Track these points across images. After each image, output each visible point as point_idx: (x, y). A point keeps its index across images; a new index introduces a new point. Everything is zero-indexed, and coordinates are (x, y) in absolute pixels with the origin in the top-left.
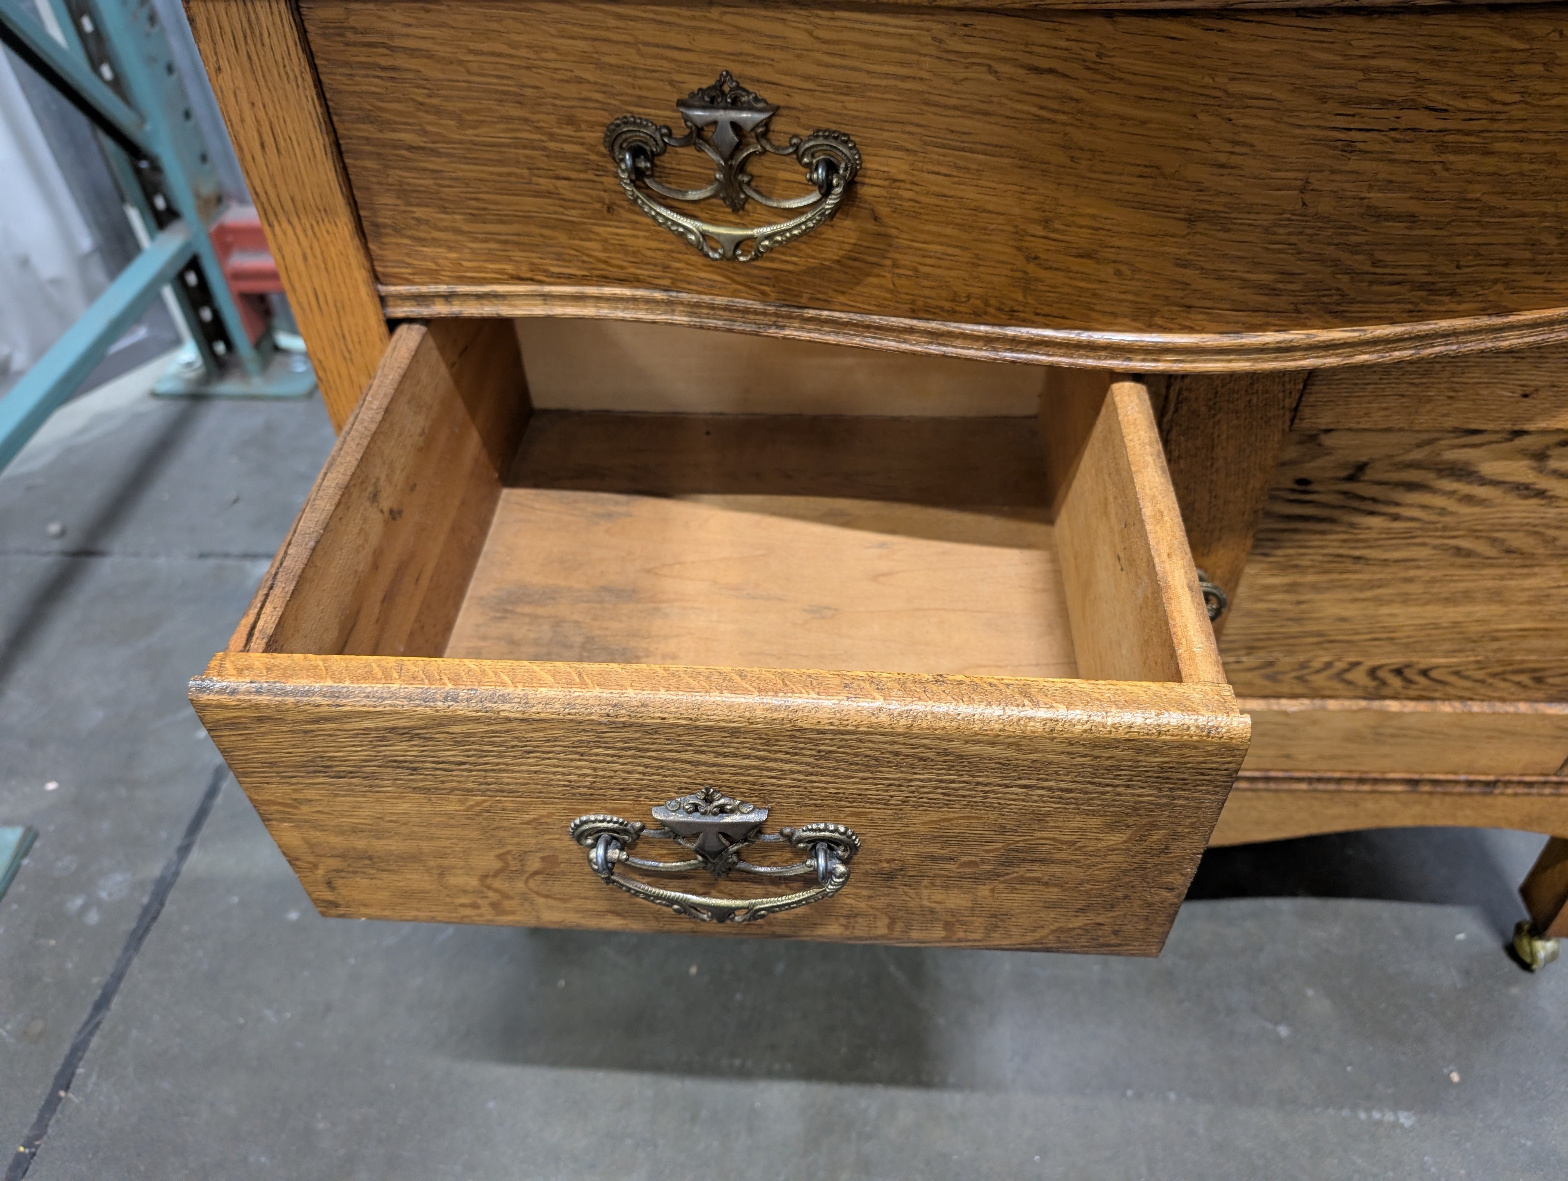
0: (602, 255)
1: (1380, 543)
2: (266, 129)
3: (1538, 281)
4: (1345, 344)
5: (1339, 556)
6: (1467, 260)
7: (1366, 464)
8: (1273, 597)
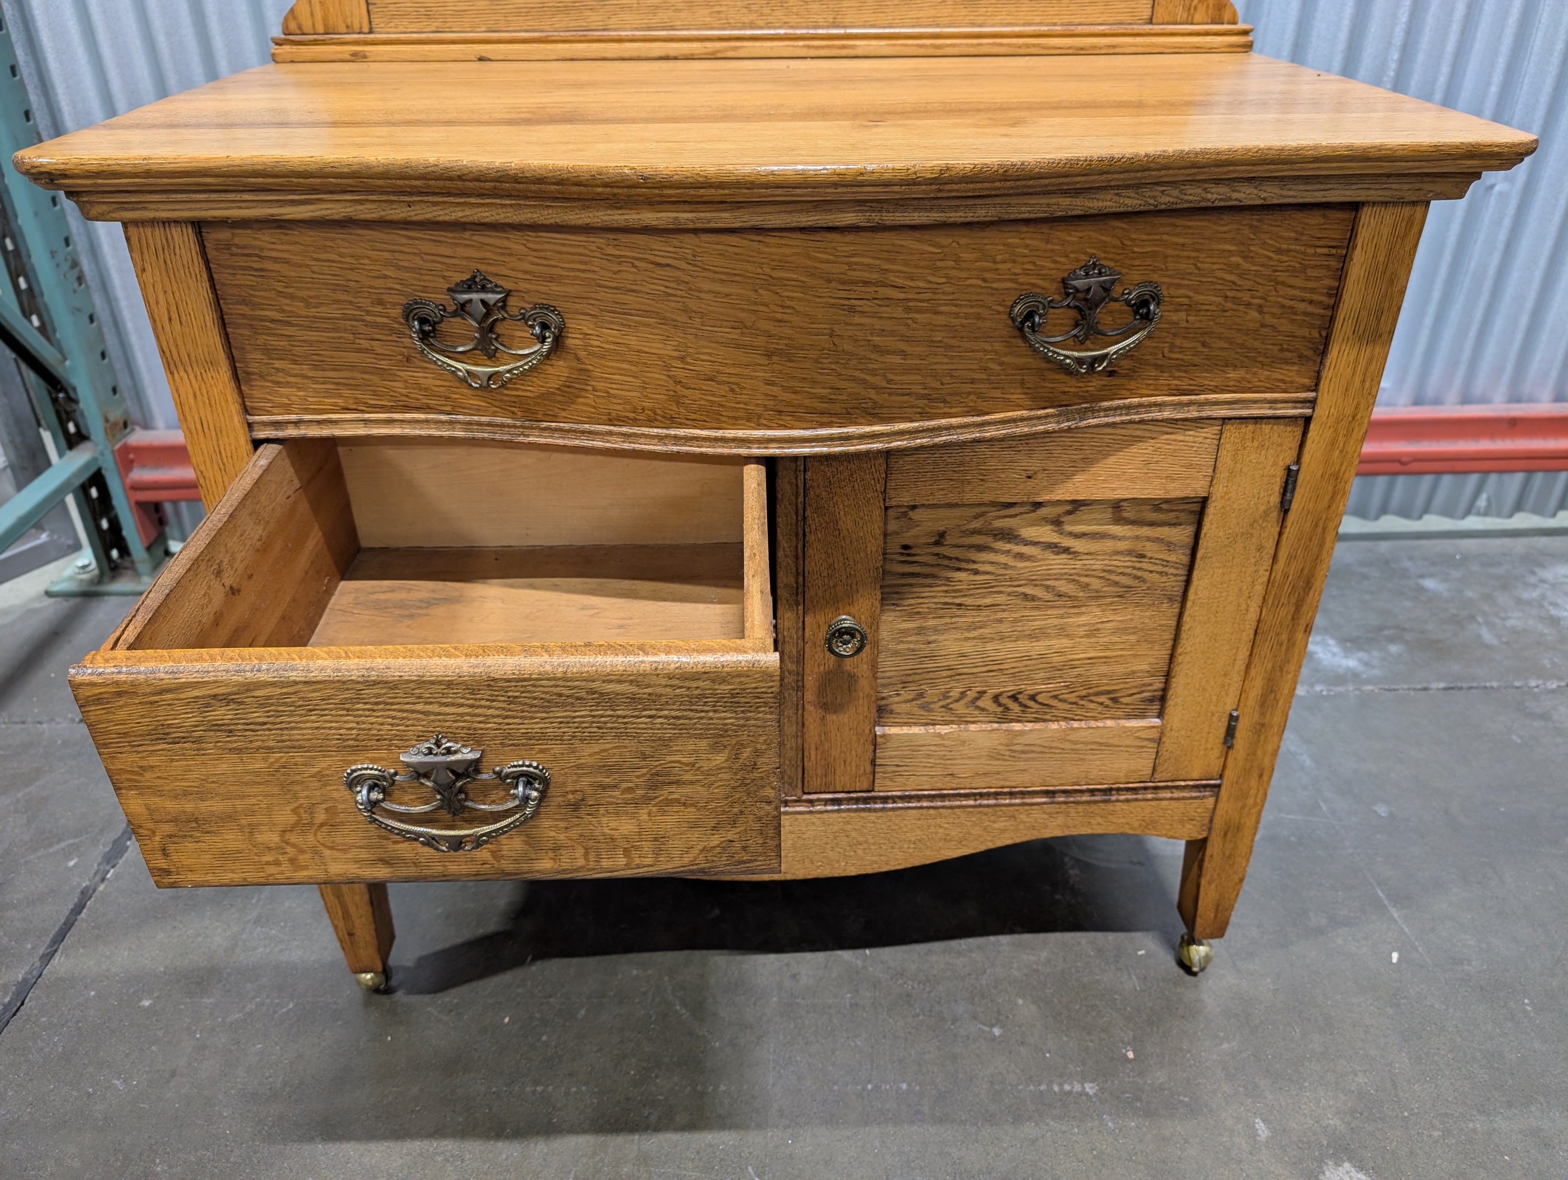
0: (404, 391)
1: (971, 592)
2: (173, 308)
3: (997, 394)
4: (883, 434)
5: (946, 603)
6: (947, 380)
7: (945, 532)
8: (910, 639)
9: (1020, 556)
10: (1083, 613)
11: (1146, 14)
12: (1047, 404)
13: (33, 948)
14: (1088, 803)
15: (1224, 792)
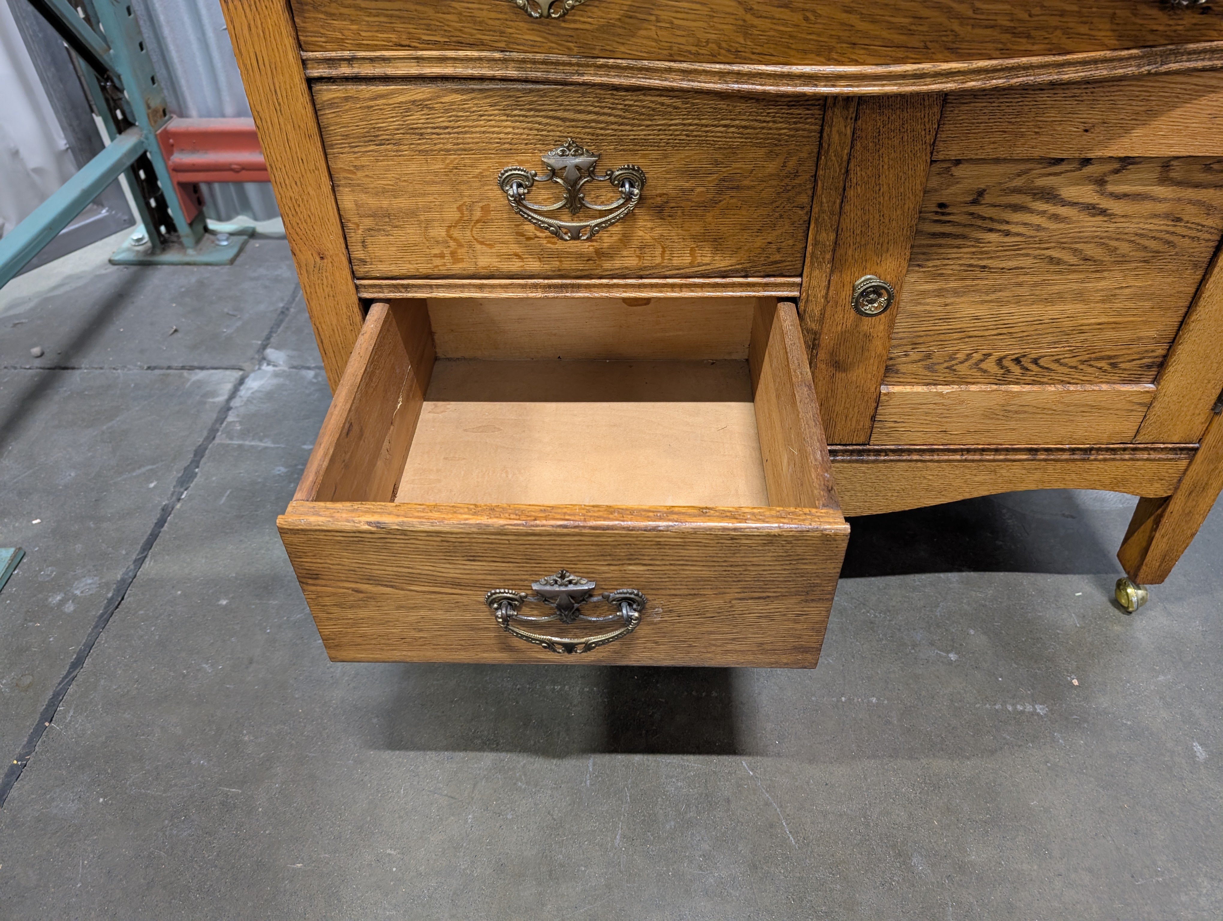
0: (457, 25)
1: (998, 254)
3: (1084, 29)
4: (959, 73)
5: (971, 265)
6: (1036, 11)
7: (984, 190)
8: (928, 301)
9: (1055, 217)
10: (1105, 278)
12: (1131, 44)
13: (127, 554)
14: (1067, 460)
15: (1200, 456)
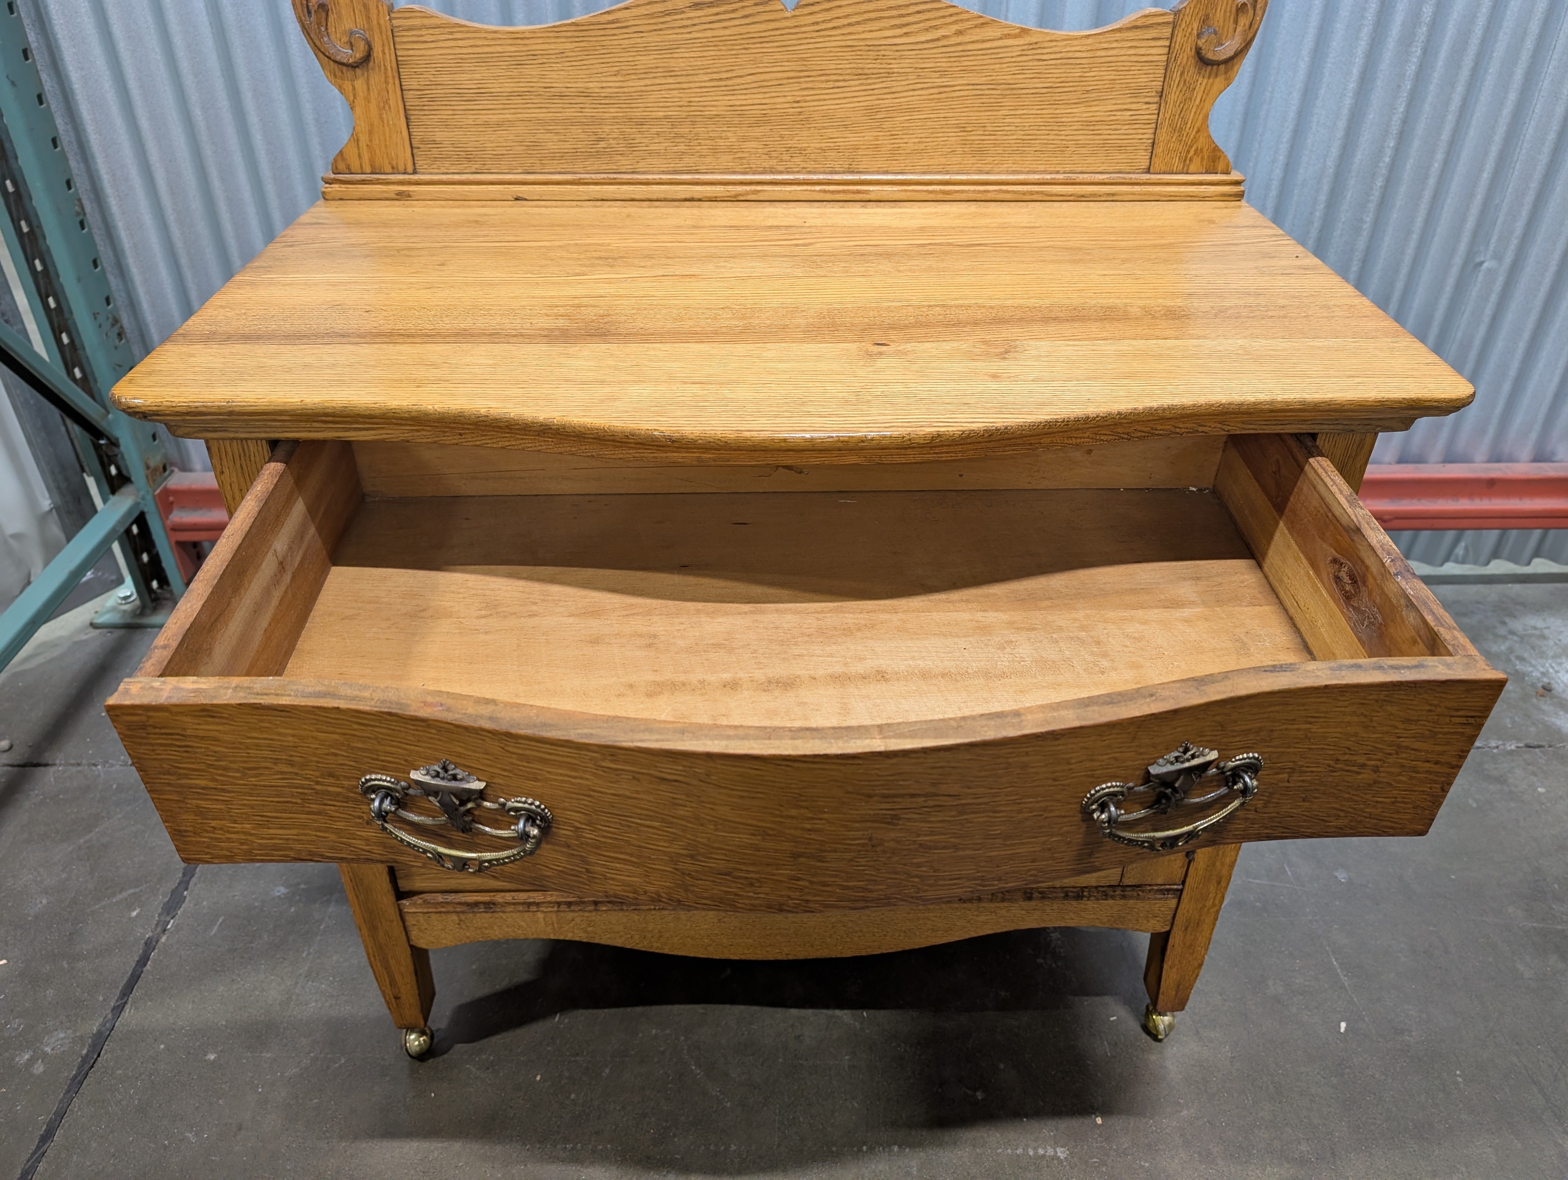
11: (1145, 164)
13: (104, 1000)
15: (1186, 896)
